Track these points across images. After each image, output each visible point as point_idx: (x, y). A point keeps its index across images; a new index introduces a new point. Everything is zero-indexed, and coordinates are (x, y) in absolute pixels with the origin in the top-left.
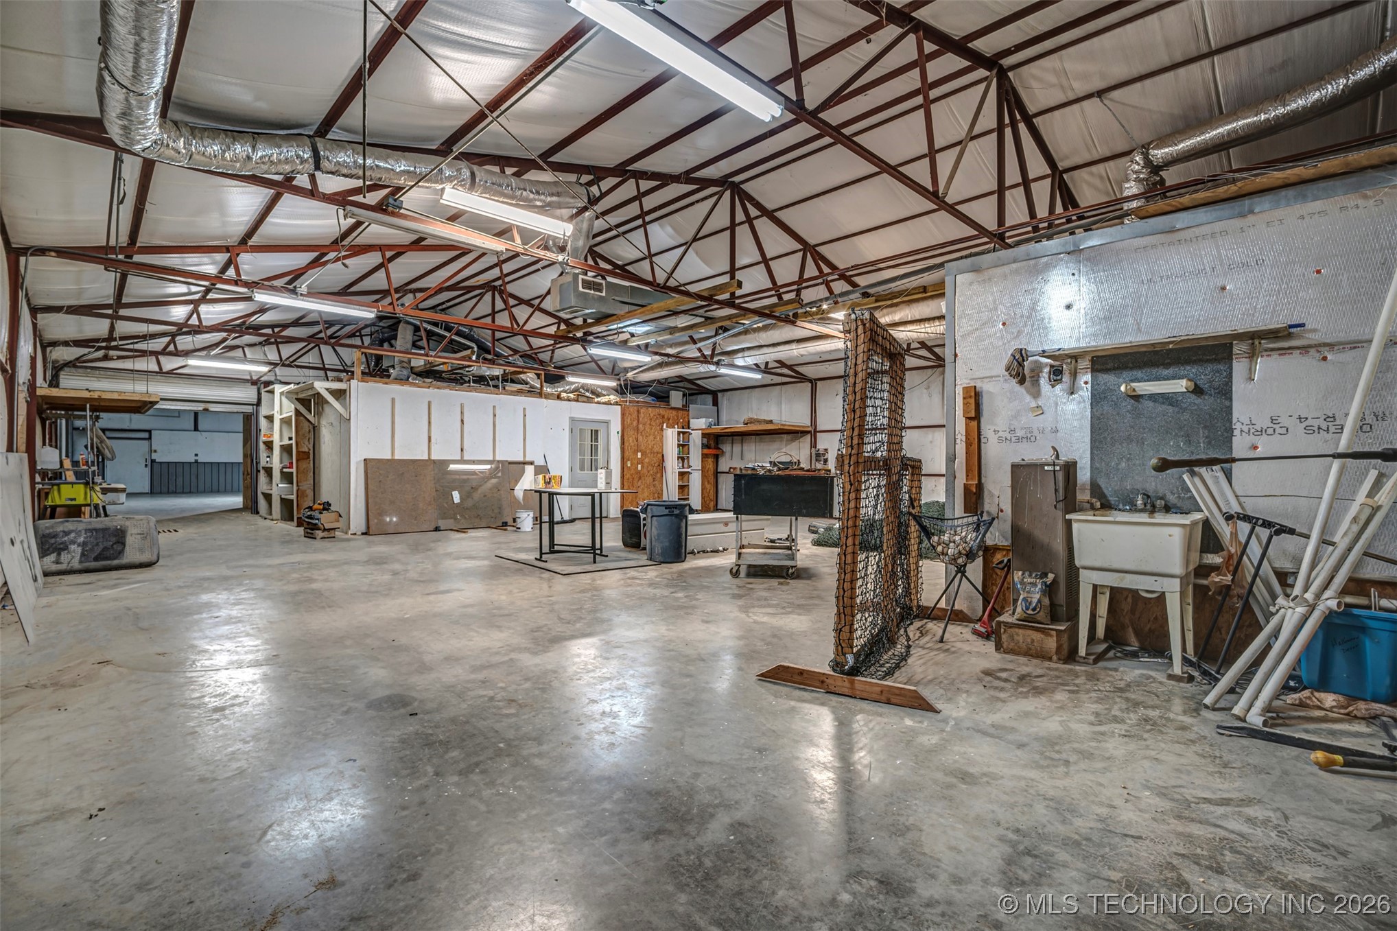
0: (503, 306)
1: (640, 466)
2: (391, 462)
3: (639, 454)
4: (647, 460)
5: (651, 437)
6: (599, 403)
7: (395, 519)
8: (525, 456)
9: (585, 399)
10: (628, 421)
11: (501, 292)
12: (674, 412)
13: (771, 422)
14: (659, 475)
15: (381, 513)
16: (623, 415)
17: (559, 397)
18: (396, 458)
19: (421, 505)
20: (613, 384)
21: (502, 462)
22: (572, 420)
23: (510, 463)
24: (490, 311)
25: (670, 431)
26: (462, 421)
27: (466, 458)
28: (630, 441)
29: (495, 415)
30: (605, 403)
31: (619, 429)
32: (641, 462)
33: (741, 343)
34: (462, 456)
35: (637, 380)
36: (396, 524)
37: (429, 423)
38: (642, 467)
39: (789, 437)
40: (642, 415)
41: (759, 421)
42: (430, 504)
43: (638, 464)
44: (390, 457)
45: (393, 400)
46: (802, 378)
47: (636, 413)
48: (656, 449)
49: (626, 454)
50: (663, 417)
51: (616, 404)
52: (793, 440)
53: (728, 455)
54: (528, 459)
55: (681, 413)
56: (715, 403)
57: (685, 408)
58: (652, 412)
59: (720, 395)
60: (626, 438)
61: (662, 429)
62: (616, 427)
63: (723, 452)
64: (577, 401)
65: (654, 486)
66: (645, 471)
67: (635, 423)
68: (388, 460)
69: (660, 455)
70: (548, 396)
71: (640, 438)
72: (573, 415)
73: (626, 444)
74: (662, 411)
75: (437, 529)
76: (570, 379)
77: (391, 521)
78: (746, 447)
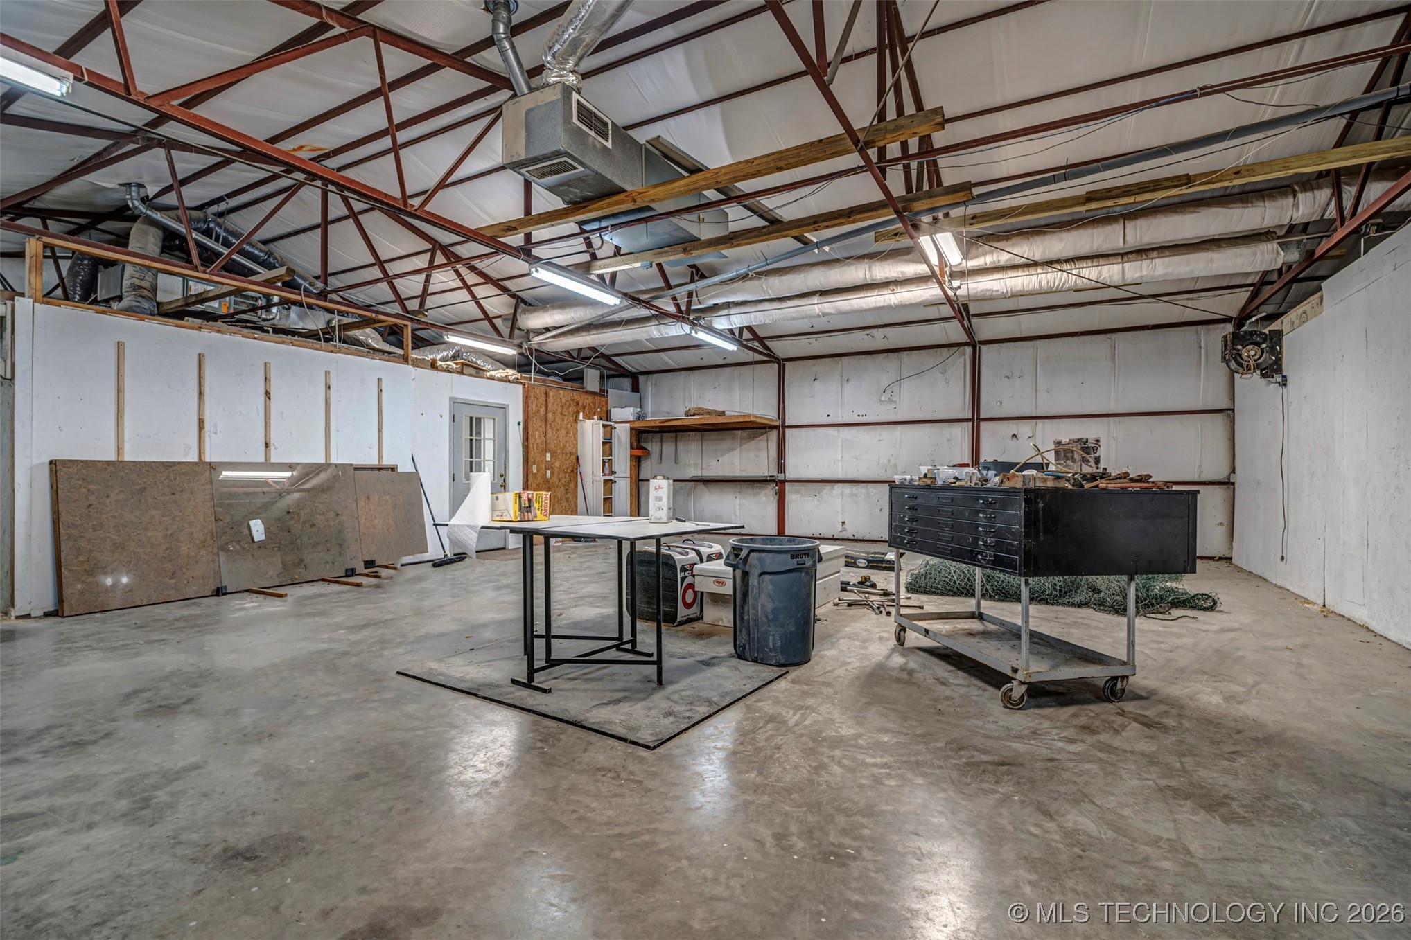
0: (344, 211)
1: (548, 472)
2: (116, 467)
3: (548, 455)
4: (557, 464)
5: (563, 432)
6: (492, 378)
7: (125, 580)
8: (380, 457)
9: (473, 371)
10: (533, 407)
11: (341, 188)
12: (590, 398)
13: (722, 413)
14: (572, 485)
15: (93, 569)
16: (526, 398)
17: (433, 365)
18: (127, 458)
19: (184, 549)
20: (511, 352)
21: (343, 467)
22: (455, 402)
23: (357, 468)
24: (318, 220)
25: (588, 423)
26: (267, 394)
27: (274, 459)
28: (536, 436)
29: (328, 387)
30: (500, 380)
31: (521, 419)
32: (550, 466)
33: (734, 292)
34: (267, 457)
35: (544, 348)
36: (129, 590)
37: (201, 394)
38: (552, 474)
39: (745, 433)
40: (551, 400)
41: (709, 412)
42: (203, 545)
43: (546, 469)
44: (113, 457)
45: (120, 346)
46: (772, 358)
47: (544, 396)
48: (569, 449)
49: (531, 456)
50: (578, 403)
51: (517, 381)
52: (750, 438)
53: (655, 457)
54: (386, 462)
55: (598, 399)
56: (635, 388)
57: (603, 393)
58: (562, 395)
59: (641, 379)
60: (530, 432)
61: (576, 421)
62: (516, 415)
63: (649, 454)
64: (461, 373)
65: (567, 500)
66: (555, 479)
67: (542, 411)
68: (108, 463)
69: (573, 457)
70: (416, 363)
71: (549, 431)
72: (454, 395)
73: (531, 441)
74: (576, 396)
75: (219, 592)
76: (453, 339)
77: (114, 585)
78: (681, 447)
